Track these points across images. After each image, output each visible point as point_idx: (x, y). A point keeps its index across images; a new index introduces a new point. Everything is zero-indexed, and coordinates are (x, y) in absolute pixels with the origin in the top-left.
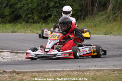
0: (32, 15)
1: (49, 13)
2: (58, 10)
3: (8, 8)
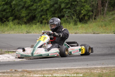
0: (46, 16)
1: (62, 14)
2: (70, 11)
3: (24, 9)
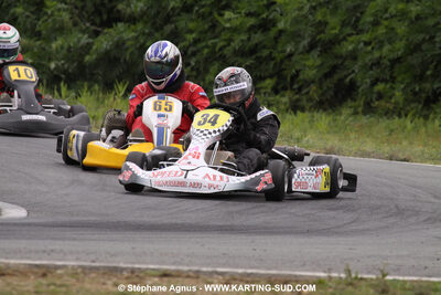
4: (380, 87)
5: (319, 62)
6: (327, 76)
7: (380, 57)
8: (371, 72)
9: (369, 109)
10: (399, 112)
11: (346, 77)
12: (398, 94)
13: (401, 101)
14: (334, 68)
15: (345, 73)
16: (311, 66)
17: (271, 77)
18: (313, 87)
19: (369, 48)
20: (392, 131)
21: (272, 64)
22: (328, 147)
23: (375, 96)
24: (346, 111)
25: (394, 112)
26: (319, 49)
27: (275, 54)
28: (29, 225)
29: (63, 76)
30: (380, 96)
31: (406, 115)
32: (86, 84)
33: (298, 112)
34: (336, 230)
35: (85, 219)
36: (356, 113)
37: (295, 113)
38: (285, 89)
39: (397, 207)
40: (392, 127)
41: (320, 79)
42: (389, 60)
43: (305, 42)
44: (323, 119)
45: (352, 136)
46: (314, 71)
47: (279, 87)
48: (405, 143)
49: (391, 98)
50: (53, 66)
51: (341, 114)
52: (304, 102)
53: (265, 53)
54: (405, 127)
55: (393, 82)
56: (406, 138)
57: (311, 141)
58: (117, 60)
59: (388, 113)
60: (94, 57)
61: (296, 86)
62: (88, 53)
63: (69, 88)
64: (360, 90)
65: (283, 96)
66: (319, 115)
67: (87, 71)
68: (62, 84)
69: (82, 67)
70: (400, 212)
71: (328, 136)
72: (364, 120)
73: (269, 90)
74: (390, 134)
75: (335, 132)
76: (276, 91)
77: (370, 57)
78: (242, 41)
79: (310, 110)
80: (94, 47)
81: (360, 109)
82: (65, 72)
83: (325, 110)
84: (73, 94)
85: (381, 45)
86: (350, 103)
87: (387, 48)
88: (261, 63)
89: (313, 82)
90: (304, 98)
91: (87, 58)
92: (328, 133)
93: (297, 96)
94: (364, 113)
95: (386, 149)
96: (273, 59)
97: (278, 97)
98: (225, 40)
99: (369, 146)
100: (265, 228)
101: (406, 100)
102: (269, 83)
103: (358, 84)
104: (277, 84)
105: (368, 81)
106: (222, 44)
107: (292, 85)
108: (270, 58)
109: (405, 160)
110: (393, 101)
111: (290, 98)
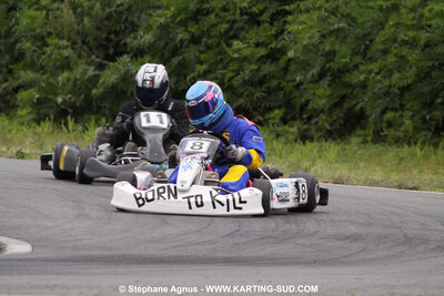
4: (389, 115)
5: (329, 92)
6: (337, 105)
7: (390, 86)
8: (380, 101)
9: (378, 138)
10: (409, 140)
11: (355, 105)
12: (407, 122)
13: (410, 129)
14: (344, 97)
15: (354, 102)
16: (321, 96)
17: (280, 107)
18: (323, 116)
19: (379, 77)
20: (402, 159)
21: (281, 94)
22: (337, 176)
23: (385, 125)
24: (355, 140)
25: (404, 141)
26: (329, 78)
27: (284, 84)
28: (34, 260)
29: (70, 110)
30: (390, 124)
31: (416, 143)
32: (93, 117)
33: (307, 142)
34: (344, 260)
35: (90, 253)
36: (365, 142)
37: (304, 143)
38: (294, 119)
39: (405, 235)
40: (402, 156)
41: (330, 109)
42: (399, 88)
43: (315, 71)
44: (332, 149)
45: (362, 165)
46: (324, 101)
47: (288, 117)
48: (415, 171)
49: (400, 126)
50: (60, 100)
51: (350, 143)
52: (313, 132)
53: (274, 83)
54: (415, 155)
55: (403, 110)
56: (415, 166)
57: (319, 171)
58: (124, 93)
59: (397, 141)
60: (101, 90)
61: (305, 116)
62: (95, 86)
63: (76, 122)
64: (370, 119)
65: (292, 126)
66: (327, 144)
67: (94, 104)
68: (69, 118)
69: (88, 100)
70: (408, 241)
71: (337, 165)
72: (373, 148)
73: (277, 121)
74: (400, 163)
75: (344, 162)
76: (284, 121)
77: (379, 86)
78: (252, 71)
79: (318, 140)
80: (101, 81)
81: (369, 139)
82: (72, 106)
83: (334, 139)
84: (80, 128)
85: (390, 73)
86: (359, 132)
87: (396, 76)
88: (269, 94)
89: (322, 111)
90: (313, 128)
91: (94, 91)
92: (337, 162)
93: (306, 126)
94: (374, 142)
95: (395, 177)
96: (283, 89)
97: (286, 127)
98: (233, 71)
99: (378, 175)
100: (272, 259)
101: (415, 128)
102: (277, 113)
103: (368, 113)
104: (286, 114)
105: (378, 110)
106: (230, 75)
107: (301, 115)
108: (279, 88)
109: (414, 189)
110: (402, 129)
111: (298, 129)
